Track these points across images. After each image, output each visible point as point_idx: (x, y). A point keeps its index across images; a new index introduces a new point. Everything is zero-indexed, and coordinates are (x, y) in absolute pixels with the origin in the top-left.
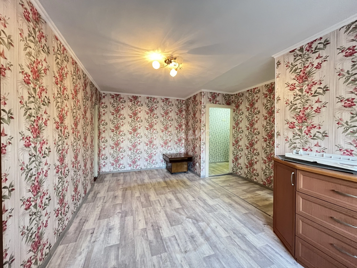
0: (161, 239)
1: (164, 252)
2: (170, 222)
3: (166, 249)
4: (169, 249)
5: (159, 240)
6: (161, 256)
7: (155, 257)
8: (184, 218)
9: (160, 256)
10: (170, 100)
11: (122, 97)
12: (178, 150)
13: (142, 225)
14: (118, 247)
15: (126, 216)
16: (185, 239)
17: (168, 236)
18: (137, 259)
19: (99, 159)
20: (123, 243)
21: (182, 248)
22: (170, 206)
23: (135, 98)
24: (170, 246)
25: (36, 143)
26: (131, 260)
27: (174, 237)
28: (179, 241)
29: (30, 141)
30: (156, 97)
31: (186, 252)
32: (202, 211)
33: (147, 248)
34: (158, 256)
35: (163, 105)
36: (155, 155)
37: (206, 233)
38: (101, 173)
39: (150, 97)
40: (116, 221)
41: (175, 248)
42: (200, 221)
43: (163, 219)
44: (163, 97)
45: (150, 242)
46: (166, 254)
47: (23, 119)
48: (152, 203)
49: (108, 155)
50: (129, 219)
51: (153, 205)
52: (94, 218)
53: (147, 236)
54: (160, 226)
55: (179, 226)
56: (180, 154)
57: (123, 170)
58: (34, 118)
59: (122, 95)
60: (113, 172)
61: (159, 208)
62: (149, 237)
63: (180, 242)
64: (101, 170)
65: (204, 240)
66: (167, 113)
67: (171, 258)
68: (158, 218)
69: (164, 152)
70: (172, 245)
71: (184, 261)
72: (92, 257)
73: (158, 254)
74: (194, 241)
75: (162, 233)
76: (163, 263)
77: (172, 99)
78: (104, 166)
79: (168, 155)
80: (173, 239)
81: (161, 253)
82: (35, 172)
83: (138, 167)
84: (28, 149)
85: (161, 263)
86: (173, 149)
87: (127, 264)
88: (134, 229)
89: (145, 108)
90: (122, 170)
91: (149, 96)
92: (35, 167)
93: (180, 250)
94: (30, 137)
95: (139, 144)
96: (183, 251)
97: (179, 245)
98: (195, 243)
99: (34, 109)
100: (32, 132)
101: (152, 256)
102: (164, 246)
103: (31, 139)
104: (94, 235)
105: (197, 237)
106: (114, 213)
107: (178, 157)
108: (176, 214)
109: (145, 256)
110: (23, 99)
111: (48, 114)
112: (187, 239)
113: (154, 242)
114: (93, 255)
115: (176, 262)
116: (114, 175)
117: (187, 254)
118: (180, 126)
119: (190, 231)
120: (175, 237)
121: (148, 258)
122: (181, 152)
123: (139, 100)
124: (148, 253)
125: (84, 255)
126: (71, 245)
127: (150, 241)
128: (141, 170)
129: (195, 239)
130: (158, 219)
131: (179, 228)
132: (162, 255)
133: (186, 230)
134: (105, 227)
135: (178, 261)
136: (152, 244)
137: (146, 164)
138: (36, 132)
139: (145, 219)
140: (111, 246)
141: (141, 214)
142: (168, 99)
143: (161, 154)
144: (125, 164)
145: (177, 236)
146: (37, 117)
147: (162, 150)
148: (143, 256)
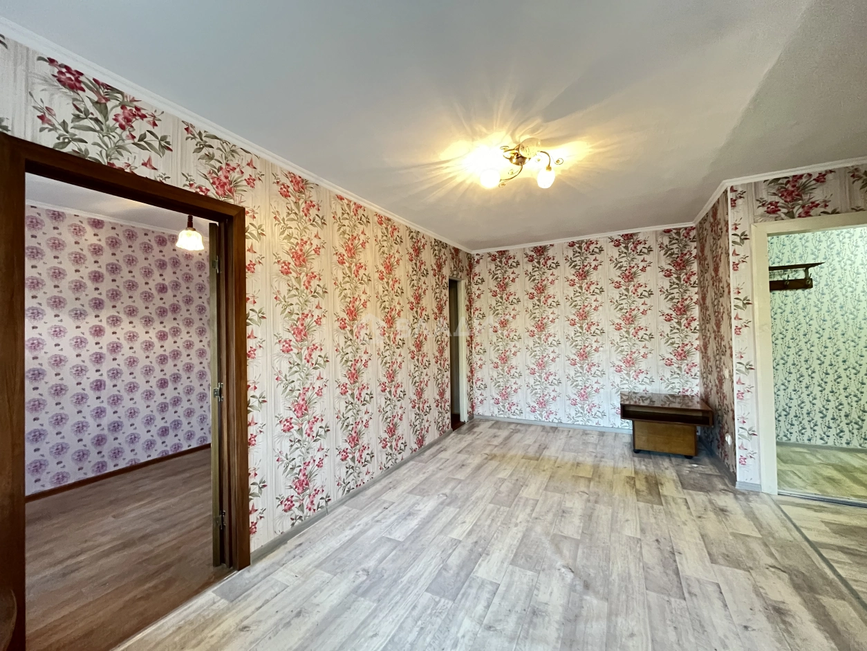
0: (468, 576)
1: (449, 599)
2: (516, 555)
3: (459, 596)
4: (463, 601)
5: (463, 574)
6: (440, 600)
7: (429, 595)
8: (559, 564)
9: (437, 599)
10: (641, 238)
11: (511, 254)
12: (677, 386)
13: (457, 533)
14: (397, 544)
15: (449, 504)
16: (514, 606)
17: (485, 577)
18: (402, 580)
19: (471, 387)
20: (407, 545)
21: (489, 615)
22: (551, 524)
23: (539, 251)
24: (470, 597)
25: (301, 349)
26: (394, 574)
27: (495, 587)
28: (496, 600)
29: (290, 346)
30: (593, 237)
31: (489, 628)
32: (633, 573)
33: (430, 573)
34: (434, 597)
35: (616, 255)
36: (597, 391)
37: (581, 626)
38: (475, 417)
39: (578, 243)
40: (427, 506)
41: (475, 606)
42: (596, 593)
43: (508, 541)
44: (616, 235)
45: (445, 568)
46: (451, 603)
47: (280, 318)
48: (518, 501)
49: (487, 380)
50: (451, 511)
51: (515, 505)
52: (406, 488)
53: (450, 554)
54: (489, 551)
55: (529, 573)
56: (684, 396)
57: (518, 417)
58: (297, 316)
59: (512, 249)
60: (497, 419)
61: (522, 516)
62: (452, 558)
63: (498, 603)
64: (476, 410)
65: (558, 638)
66: (630, 277)
67: (451, 617)
68: (499, 536)
69: (626, 386)
70: (477, 597)
71: (470, 640)
72: (359, 540)
73: (438, 594)
74: (531, 622)
75: (480, 565)
76: (430, 614)
77: (646, 232)
78: (481, 402)
79: (638, 396)
80: (489, 588)
81: (444, 596)
82: (300, 386)
83: (552, 417)
84: (288, 356)
85: (429, 612)
86: (657, 380)
87: (385, 577)
88: (441, 532)
89: (566, 271)
90: (515, 417)
91: (575, 239)
92: (299, 379)
93: (480, 616)
94: (290, 341)
95: (553, 360)
96: (485, 622)
97: (488, 607)
98: (529, 627)
99: (297, 304)
100: (294, 333)
101: (427, 590)
102: (459, 589)
103: (292, 343)
104: (387, 511)
105: (547, 619)
106: (437, 491)
107: (677, 406)
108: (547, 545)
109: (417, 584)
110: (280, 294)
111: (323, 308)
112: (518, 609)
113: (451, 572)
114: (361, 538)
115: (453, 630)
116: (497, 424)
117: (486, 633)
118: (682, 310)
119: (542, 597)
120: (497, 589)
121: (417, 589)
122: (688, 393)
123: (550, 253)
124: (424, 582)
125: (355, 531)
126: (355, 511)
127: (447, 565)
128: (559, 425)
129: (537, 620)
130: (497, 537)
131: (524, 577)
132: (443, 600)
133: (538, 590)
134: (406, 508)
135: (457, 632)
136: (444, 572)
137: (573, 413)
138: (300, 333)
139: (475, 524)
140: (389, 540)
141: (477, 512)
142: (632, 235)
143: (615, 390)
144: (522, 405)
145: (502, 589)
146: (303, 314)
147: (618, 381)
148: (414, 581)
